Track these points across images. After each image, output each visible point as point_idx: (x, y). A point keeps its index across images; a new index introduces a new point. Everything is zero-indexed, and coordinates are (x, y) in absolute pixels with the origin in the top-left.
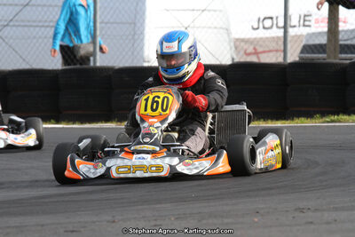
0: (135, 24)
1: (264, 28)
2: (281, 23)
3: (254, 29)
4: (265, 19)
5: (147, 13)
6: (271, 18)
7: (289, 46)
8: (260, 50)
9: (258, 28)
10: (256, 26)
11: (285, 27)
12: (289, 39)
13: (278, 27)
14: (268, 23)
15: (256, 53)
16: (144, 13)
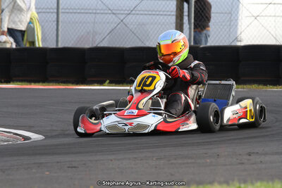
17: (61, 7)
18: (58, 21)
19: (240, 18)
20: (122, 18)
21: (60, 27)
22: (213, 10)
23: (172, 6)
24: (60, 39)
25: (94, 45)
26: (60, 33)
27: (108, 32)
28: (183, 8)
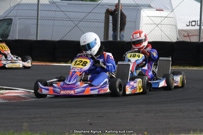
0: (135, 22)
1: (192, 25)
2: (199, 24)
3: (187, 26)
4: (192, 22)
5: (142, 16)
6: (195, 21)
7: (201, 35)
8: (190, 35)
9: (189, 26)
10: (188, 24)
11: (200, 26)
12: (202, 31)
13: (198, 25)
14: (193, 23)
15: (188, 36)
16: (140, 16)
17: (39, 16)
18: (37, 25)
19: (141, 25)
20: (76, 23)
21: (39, 28)
22: (127, 20)
23: (103, 17)
24: (38, 35)
25: (60, 39)
26: (38, 31)
27: (68, 31)
28: (109, 18)
